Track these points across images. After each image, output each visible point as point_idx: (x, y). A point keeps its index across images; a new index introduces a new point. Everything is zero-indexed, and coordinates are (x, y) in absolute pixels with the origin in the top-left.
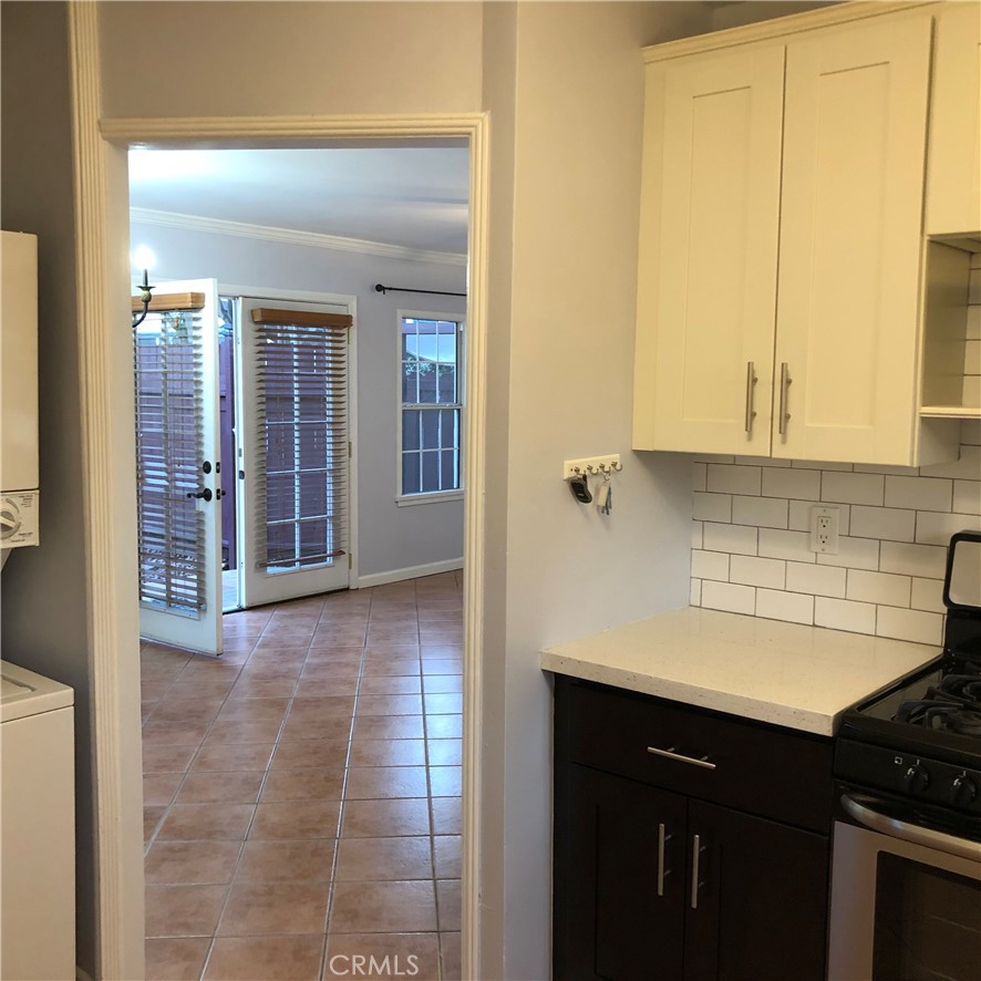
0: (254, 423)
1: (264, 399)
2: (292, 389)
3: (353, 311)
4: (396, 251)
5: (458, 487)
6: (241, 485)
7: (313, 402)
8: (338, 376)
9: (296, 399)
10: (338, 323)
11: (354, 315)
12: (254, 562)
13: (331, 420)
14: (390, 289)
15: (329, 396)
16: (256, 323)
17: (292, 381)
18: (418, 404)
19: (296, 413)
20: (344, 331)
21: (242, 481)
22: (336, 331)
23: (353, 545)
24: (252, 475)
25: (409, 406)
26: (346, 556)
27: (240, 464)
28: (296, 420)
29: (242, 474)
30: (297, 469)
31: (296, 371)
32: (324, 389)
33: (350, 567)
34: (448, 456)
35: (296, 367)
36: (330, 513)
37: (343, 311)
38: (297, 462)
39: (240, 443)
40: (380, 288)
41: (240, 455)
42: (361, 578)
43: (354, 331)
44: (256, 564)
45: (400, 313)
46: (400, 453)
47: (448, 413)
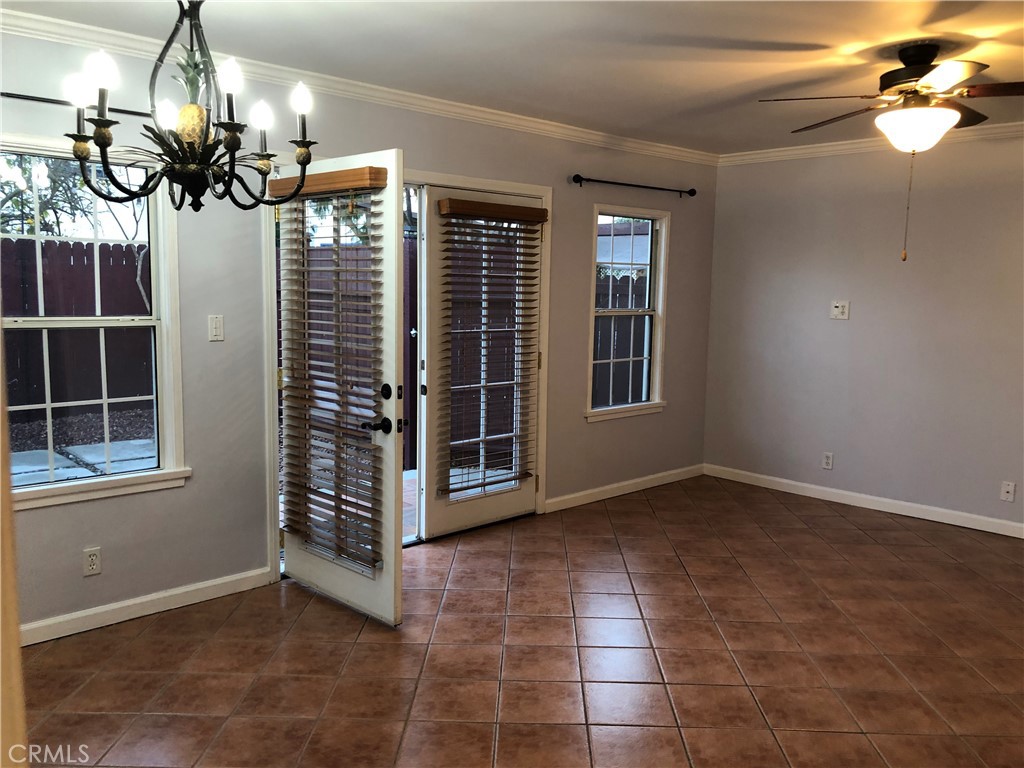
0: (438, 332)
1: (450, 305)
2: (480, 292)
3: (547, 204)
4: (595, 137)
5: (648, 399)
6: (423, 401)
7: (502, 307)
8: (529, 278)
9: (484, 304)
10: (532, 217)
11: (550, 210)
12: (435, 487)
13: (521, 328)
14: (588, 180)
15: (519, 301)
16: (443, 216)
17: (480, 284)
18: (611, 310)
19: (484, 320)
20: (538, 227)
21: (424, 397)
22: (529, 227)
23: (540, 466)
24: (435, 390)
25: (602, 311)
26: (532, 480)
27: (423, 378)
28: (484, 328)
29: (424, 390)
30: (483, 383)
31: (484, 272)
32: (514, 293)
33: (537, 490)
34: (638, 365)
35: (485, 268)
36: (517, 431)
37: (536, 204)
38: (483, 375)
39: (423, 353)
40: (578, 179)
41: (423, 368)
42: (549, 501)
43: (548, 227)
44: (438, 490)
45: (596, 207)
46: (591, 362)
47: (640, 319)
